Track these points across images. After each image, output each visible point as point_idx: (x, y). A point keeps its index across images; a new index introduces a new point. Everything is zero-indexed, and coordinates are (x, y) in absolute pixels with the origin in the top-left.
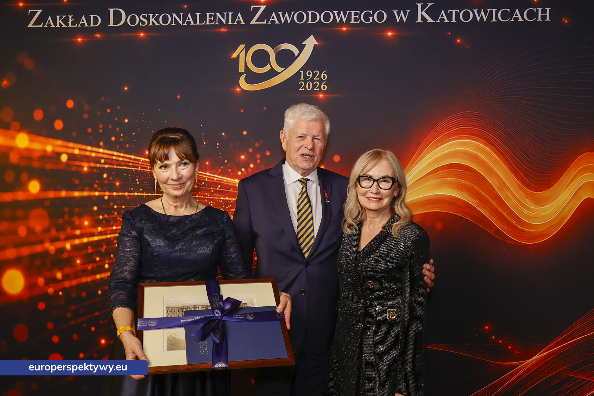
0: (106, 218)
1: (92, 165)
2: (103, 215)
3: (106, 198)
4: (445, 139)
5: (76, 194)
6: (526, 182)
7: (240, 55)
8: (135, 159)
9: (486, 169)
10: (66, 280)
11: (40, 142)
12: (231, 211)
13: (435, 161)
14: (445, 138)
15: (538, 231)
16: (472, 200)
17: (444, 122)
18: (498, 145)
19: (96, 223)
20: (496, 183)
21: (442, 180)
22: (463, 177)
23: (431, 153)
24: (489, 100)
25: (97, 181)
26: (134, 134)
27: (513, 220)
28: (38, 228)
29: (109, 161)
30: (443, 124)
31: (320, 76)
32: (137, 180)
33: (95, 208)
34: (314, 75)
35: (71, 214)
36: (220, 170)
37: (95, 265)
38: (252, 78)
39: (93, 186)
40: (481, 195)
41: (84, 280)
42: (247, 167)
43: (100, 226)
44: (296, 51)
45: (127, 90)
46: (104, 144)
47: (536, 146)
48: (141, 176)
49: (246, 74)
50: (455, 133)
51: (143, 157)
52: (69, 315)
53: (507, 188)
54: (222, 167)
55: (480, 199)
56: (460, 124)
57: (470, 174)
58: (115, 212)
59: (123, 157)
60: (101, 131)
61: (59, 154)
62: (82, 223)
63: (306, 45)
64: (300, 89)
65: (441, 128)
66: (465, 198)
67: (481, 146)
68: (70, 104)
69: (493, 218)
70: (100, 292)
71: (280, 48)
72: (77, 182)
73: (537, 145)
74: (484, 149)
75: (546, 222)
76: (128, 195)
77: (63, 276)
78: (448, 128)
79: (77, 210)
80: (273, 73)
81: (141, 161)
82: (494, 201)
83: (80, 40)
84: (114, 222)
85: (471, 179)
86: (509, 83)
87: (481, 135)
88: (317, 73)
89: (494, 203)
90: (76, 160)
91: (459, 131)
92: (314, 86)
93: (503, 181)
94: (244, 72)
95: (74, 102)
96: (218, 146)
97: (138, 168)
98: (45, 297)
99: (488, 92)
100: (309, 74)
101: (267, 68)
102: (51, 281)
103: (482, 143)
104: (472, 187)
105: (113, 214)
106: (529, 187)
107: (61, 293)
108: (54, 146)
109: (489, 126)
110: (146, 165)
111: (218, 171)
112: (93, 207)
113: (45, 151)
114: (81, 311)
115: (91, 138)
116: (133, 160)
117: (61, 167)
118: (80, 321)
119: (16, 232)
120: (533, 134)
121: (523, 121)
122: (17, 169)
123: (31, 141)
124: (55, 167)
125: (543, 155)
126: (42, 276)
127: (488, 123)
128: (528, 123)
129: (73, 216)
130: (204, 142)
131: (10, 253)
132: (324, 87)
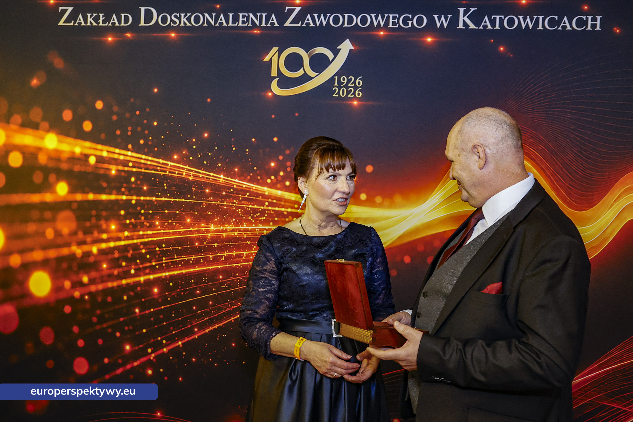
0: (133, 222)
1: (120, 168)
2: (130, 219)
3: (133, 202)
5: (104, 197)
6: (567, 200)
7: (273, 58)
8: (163, 164)
10: (92, 284)
11: (69, 144)
12: (259, 220)
18: (539, 161)
19: (123, 227)
24: (532, 112)
25: (125, 185)
26: (163, 137)
28: (65, 231)
29: (137, 165)
31: (354, 82)
32: (165, 185)
33: (122, 212)
34: (349, 81)
35: (98, 217)
36: (249, 177)
37: (121, 270)
38: (285, 82)
39: (121, 189)
41: (110, 285)
42: (276, 174)
43: (127, 231)
44: (330, 55)
45: (157, 92)
46: (132, 147)
47: (578, 162)
48: (169, 181)
49: (278, 79)
51: (171, 162)
52: (95, 319)
54: (251, 174)
58: (142, 216)
59: (151, 161)
60: (129, 133)
61: (87, 156)
62: (108, 226)
63: (340, 49)
64: (333, 96)
70: (125, 298)
71: (314, 52)
72: (105, 185)
73: (580, 162)
76: (156, 200)
77: (90, 280)
79: (104, 214)
80: (306, 78)
81: (170, 165)
83: (110, 39)
84: (141, 227)
86: (553, 95)
88: (351, 78)
90: (104, 163)
92: (348, 92)
94: (276, 76)
95: (103, 103)
96: (247, 152)
97: (166, 172)
98: (71, 301)
99: (531, 103)
100: (344, 79)
101: (300, 73)
102: (78, 284)
105: (140, 219)
107: (87, 297)
108: (83, 147)
109: (531, 140)
110: (174, 170)
111: (247, 178)
112: (120, 210)
113: (73, 153)
114: (107, 316)
115: (119, 140)
116: (161, 164)
117: (89, 170)
118: (105, 325)
119: (43, 234)
120: (577, 150)
121: (567, 135)
122: (46, 170)
123: (60, 142)
124: (83, 169)
125: (586, 173)
126: (68, 279)
127: (529, 137)
128: (572, 138)
129: (100, 220)
130: (234, 147)
131: (38, 255)
132: (359, 94)
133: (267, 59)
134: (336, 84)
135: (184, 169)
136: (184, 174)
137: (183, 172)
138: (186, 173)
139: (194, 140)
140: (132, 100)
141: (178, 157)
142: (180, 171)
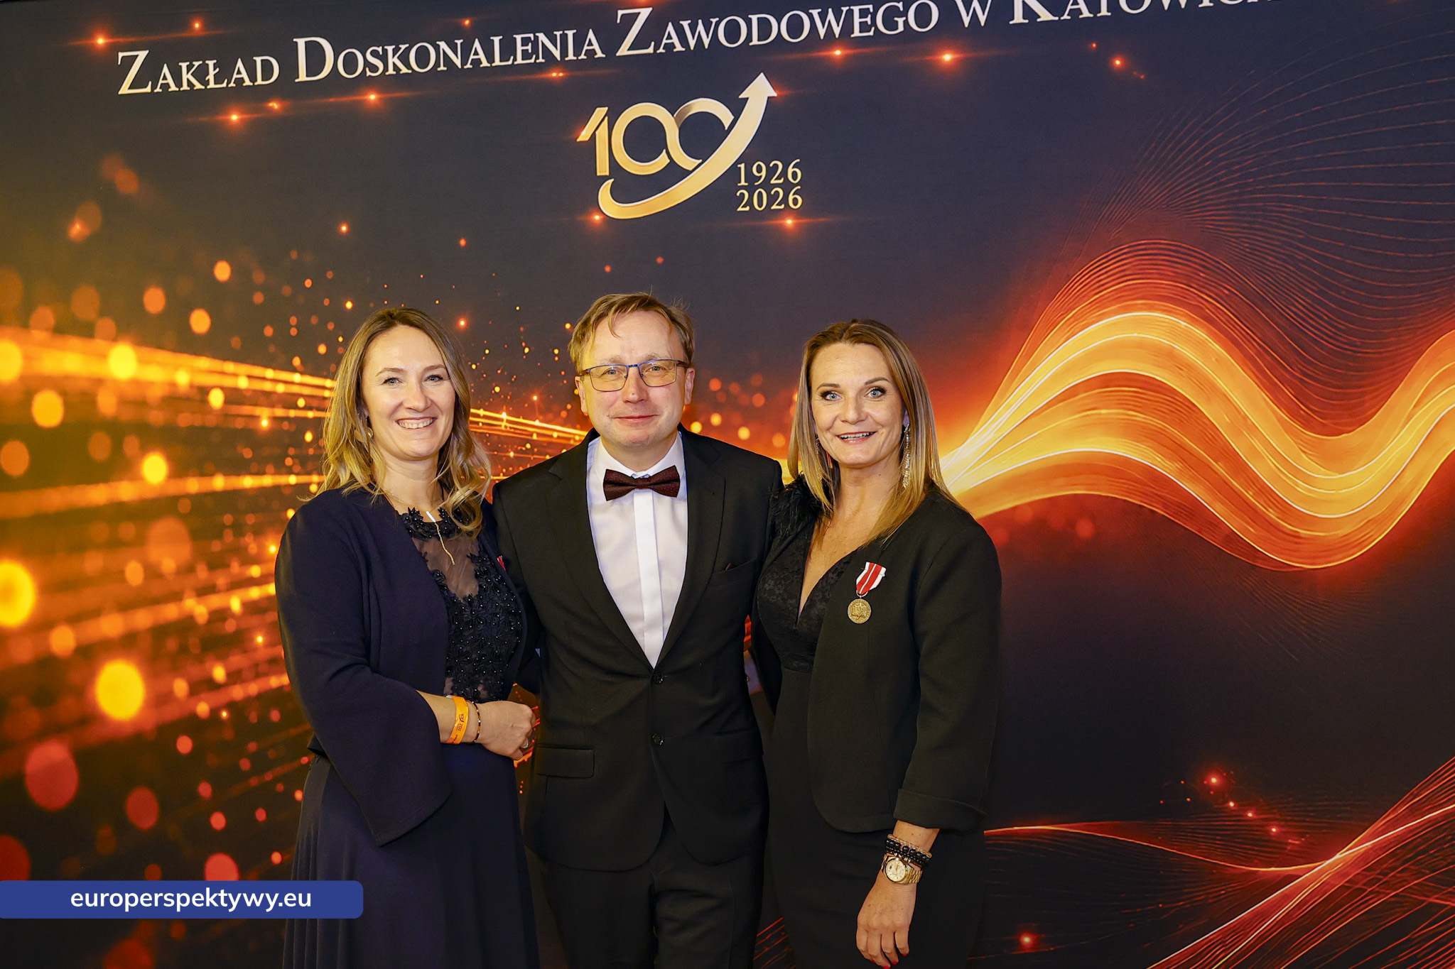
1: (280, 412)
4: (1091, 312)
5: (248, 482)
6: (1298, 412)
7: (597, 132)
9: (1197, 385)
10: (235, 683)
11: (162, 365)
13: (1069, 369)
14: (1093, 310)
15: (1335, 535)
16: (1164, 464)
17: (1087, 271)
18: (1227, 323)
20: (1224, 418)
21: (1087, 415)
22: (1140, 407)
23: (1059, 349)
24: (1197, 208)
25: (292, 451)
27: (1271, 510)
28: (168, 565)
30: (1087, 274)
31: (784, 174)
34: (772, 170)
35: (239, 529)
36: (564, 414)
38: (628, 188)
39: (284, 461)
40: (1185, 449)
41: (274, 682)
44: (725, 115)
45: (347, 231)
46: (301, 362)
49: (612, 180)
50: (1119, 295)
52: (245, 765)
53: (1253, 429)
54: (569, 407)
55: (1183, 460)
56: (1128, 273)
57: (1159, 397)
60: (294, 332)
61: (204, 391)
62: (262, 548)
63: (747, 99)
64: (738, 210)
65: (1081, 286)
66: (1146, 457)
67: (1182, 326)
69: (1219, 506)
71: (689, 111)
72: (247, 453)
73: (1326, 318)
74: (1190, 332)
75: (1356, 513)
77: (229, 675)
78: (1098, 285)
79: (251, 519)
80: (674, 174)
82: (1219, 463)
83: (234, 118)
85: (1159, 410)
86: (1250, 161)
87: (1182, 299)
88: (776, 166)
89: (1219, 468)
90: (242, 404)
91: (1123, 291)
92: (772, 199)
93: (1241, 411)
94: (607, 174)
95: (231, 266)
96: (556, 355)
98: (192, 724)
99: (1196, 187)
100: (759, 169)
101: (661, 162)
102: (204, 685)
103: (1183, 318)
104: (1162, 429)
106: (1307, 423)
107: (224, 714)
108: (194, 371)
109: (1202, 274)
111: (560, 414)
112: (285, 509)
113: (173, 385)
114: (271, 754)
115: (272, 349)
117: (211, 421)
118: (269, 777)
119: (120, 576)
120: (1315, 288)
121: (1287, 255)
122: (115, 430)
123: (142, 361)
124: (197, 421)
125: (1341, 342)
126: (182, 676)
127: (1197, 267)
128: (1300, 261)
129: (243, 535)
130: (526, 347)
131: (111, 626)
132: (795, 202)
133: (584, 136)
134: (743, 183)
140: (294, 255)
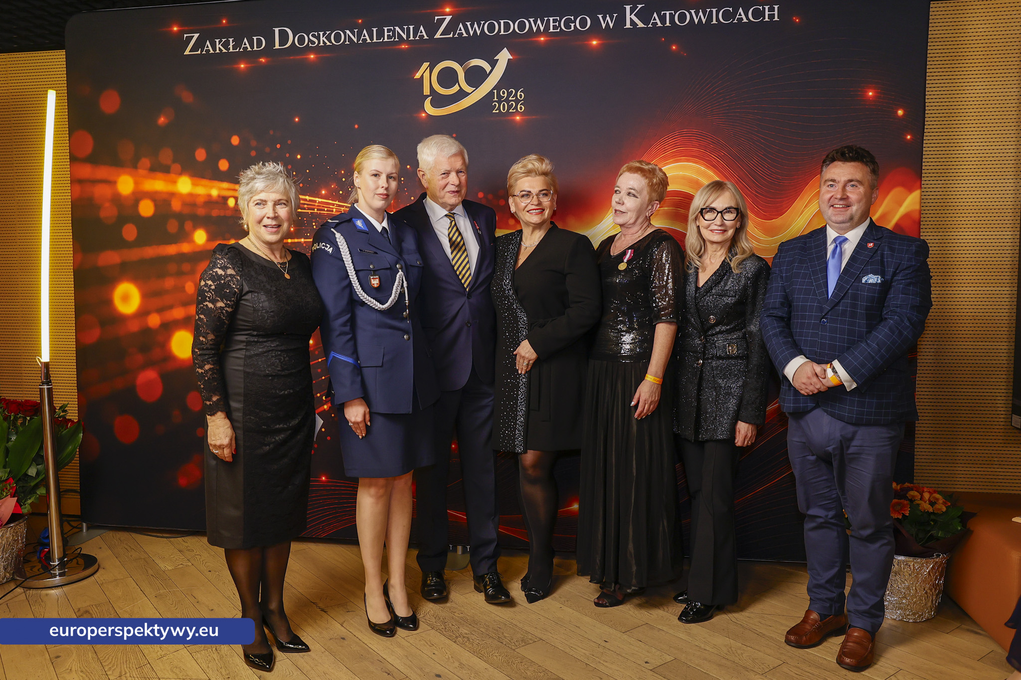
6: (754, 210)
7: (424, 75)
8: (310, 201)
11: (205, 186)
17: (659, 143)
18: (723, 168)
24: (710, 115)
26: (308, 171)
30: (659, 145)
31: (516, 95)
32: (314, 224)
34: (509, 94)
38: (439, 101)
44: (487, 67)
45: (298, 121)
47: (766, 168)
48: (318, 219)
49: (431, 97)
50: (673, 155)
51: (319, 198)
56: (678, 144)
61: (225, 199)
63: (498, 59)
65: (656, 150)
67: (702, 170)
68: (235, 140)
71: (469, 65)
74: (706, 172)
76: (305, 242)
78: (664, 150)
80: (462, 94)
81: (317, 202)
83: (242, 66)
86: (733, 95)
87: (702, 157)
91: (676, 153)
92: (510, 107)
94: (429, 94)
95: (239, 138)
97: (314, 210)
99: (710, 106)
100: (504, 93)
101: (456, 88)
103: (703, 166)
106: (758, 215)
108: (220, 189)
109: (712, 146)
110: (323, 207)
113: (210, 196)
116: (308, 201)
117: (229, 213)
119: (183, 289)
120: (762, 153)
121: (751, 138)
122: (181, 218)
123: (194, 184)
124: (222, 213)
125: (773, 178)
127: (710, 142)
128: (756, 141)
131: (178, 313)
132: (521, 108)
133: (418, 76)
134: (496, 99)
135: (333, 205)
136: (334, 210)
137: (333, 208)
138: (336, 209)
139: (343, 172)
140: (271, 132)
141: (326, 192)
142: (330, 208)
